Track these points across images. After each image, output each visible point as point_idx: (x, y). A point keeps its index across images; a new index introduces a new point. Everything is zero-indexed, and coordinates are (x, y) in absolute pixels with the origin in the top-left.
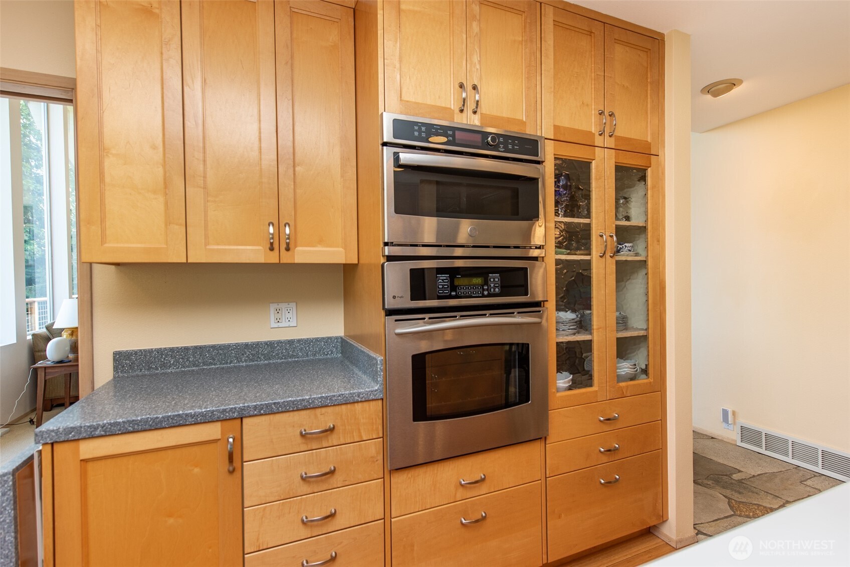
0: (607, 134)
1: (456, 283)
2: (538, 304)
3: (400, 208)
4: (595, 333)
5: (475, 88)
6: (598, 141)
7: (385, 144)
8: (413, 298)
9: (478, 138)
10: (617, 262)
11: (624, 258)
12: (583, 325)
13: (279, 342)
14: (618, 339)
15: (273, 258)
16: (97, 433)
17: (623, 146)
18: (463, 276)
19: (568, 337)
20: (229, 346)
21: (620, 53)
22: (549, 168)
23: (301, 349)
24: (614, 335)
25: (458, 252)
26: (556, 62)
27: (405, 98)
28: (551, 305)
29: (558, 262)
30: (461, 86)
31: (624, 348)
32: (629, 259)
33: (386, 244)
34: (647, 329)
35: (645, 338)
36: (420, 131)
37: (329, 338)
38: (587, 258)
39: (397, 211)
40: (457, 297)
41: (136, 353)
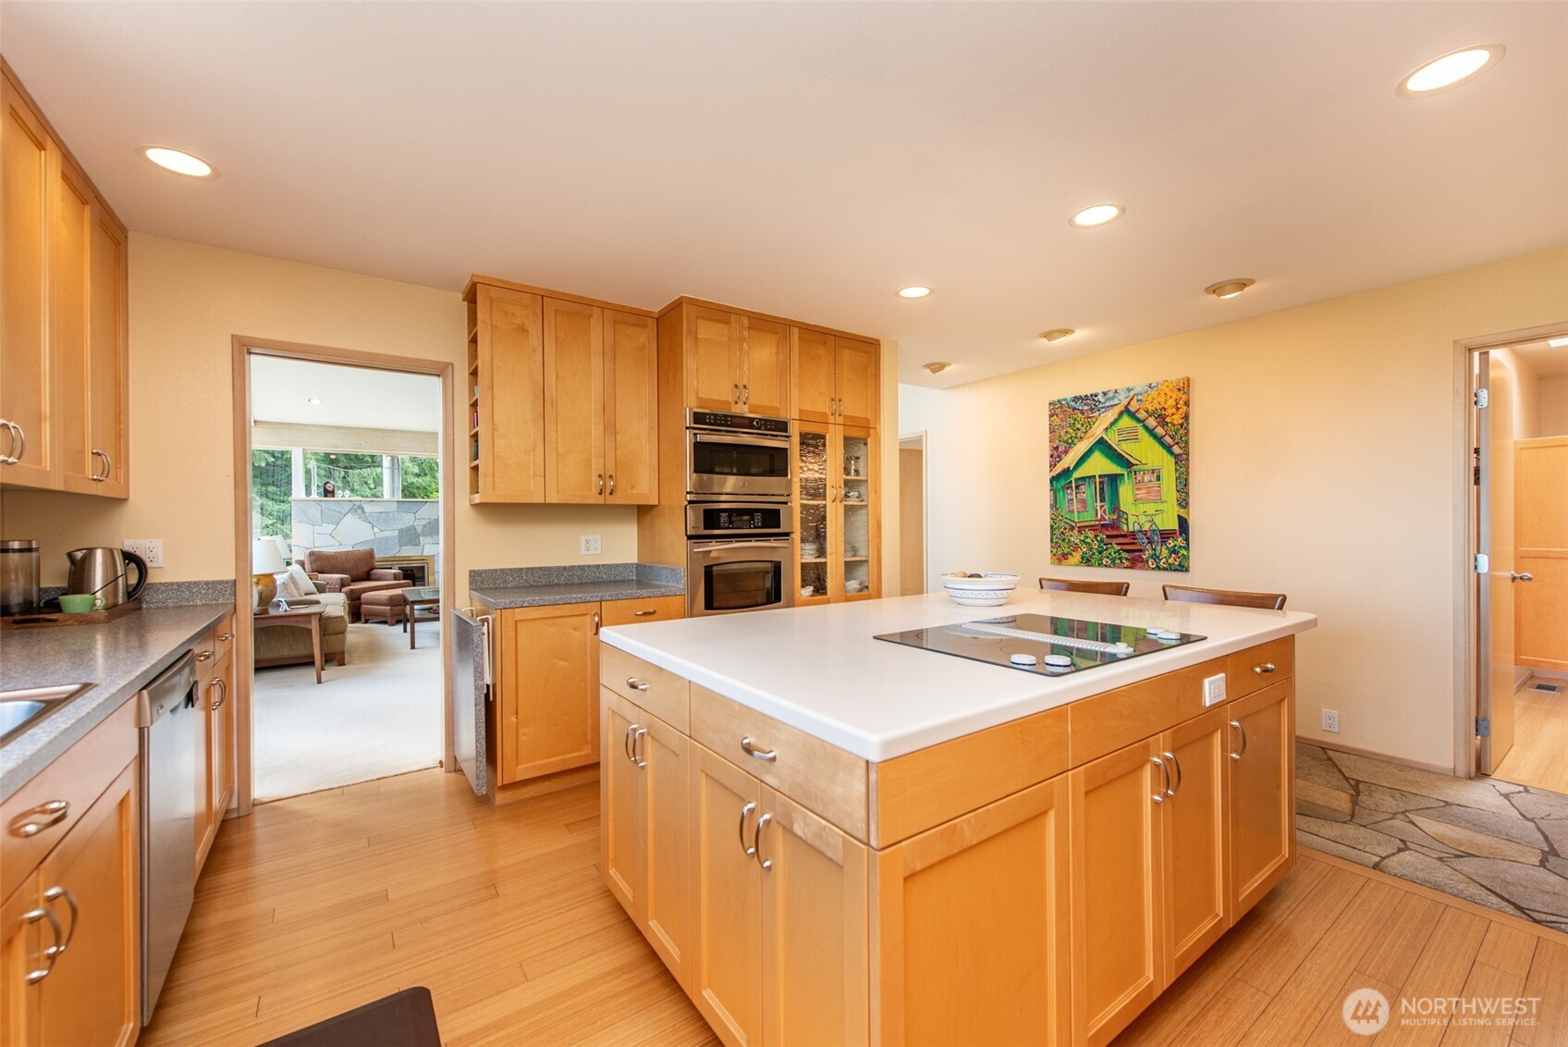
0: (837, 415)
1: (733, 519)
2: (787, 534)
3: (697, 470)
4: (828, 556)
5: (745, 387)
6: (831, 419)
7: (687, 428)
8: (706, 528)
9: (747, 422)
10: (845, 506)
11: (850, 503)
12: (821, 552)
13: (589, 566)
14: (846, 562)
15: (600, 500)
16: (525, 604)
17: (850, 422)
18: (737, 515)
19: (810, 559)
20: (552, 568)
21: (847, 355)
22: (796, 439)
23: (605, 573)
24: (842, 560)
25: (723, 498)
26: (800, 347)
27: (700, 396)
28: (797, 536)
29: (803, 506)
30: (736, 386)
31: (850, 567)
32: (855, 503)
33: (688, 493)
34: (867, 556)
35: (867, 561)
36: (710, 419)
37: (627, 564)
38: (824, 502)
39: (696, 471)
40: (733, 528)
41: (485, 571)
